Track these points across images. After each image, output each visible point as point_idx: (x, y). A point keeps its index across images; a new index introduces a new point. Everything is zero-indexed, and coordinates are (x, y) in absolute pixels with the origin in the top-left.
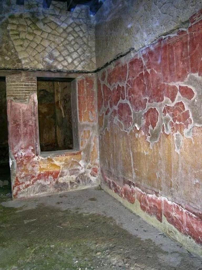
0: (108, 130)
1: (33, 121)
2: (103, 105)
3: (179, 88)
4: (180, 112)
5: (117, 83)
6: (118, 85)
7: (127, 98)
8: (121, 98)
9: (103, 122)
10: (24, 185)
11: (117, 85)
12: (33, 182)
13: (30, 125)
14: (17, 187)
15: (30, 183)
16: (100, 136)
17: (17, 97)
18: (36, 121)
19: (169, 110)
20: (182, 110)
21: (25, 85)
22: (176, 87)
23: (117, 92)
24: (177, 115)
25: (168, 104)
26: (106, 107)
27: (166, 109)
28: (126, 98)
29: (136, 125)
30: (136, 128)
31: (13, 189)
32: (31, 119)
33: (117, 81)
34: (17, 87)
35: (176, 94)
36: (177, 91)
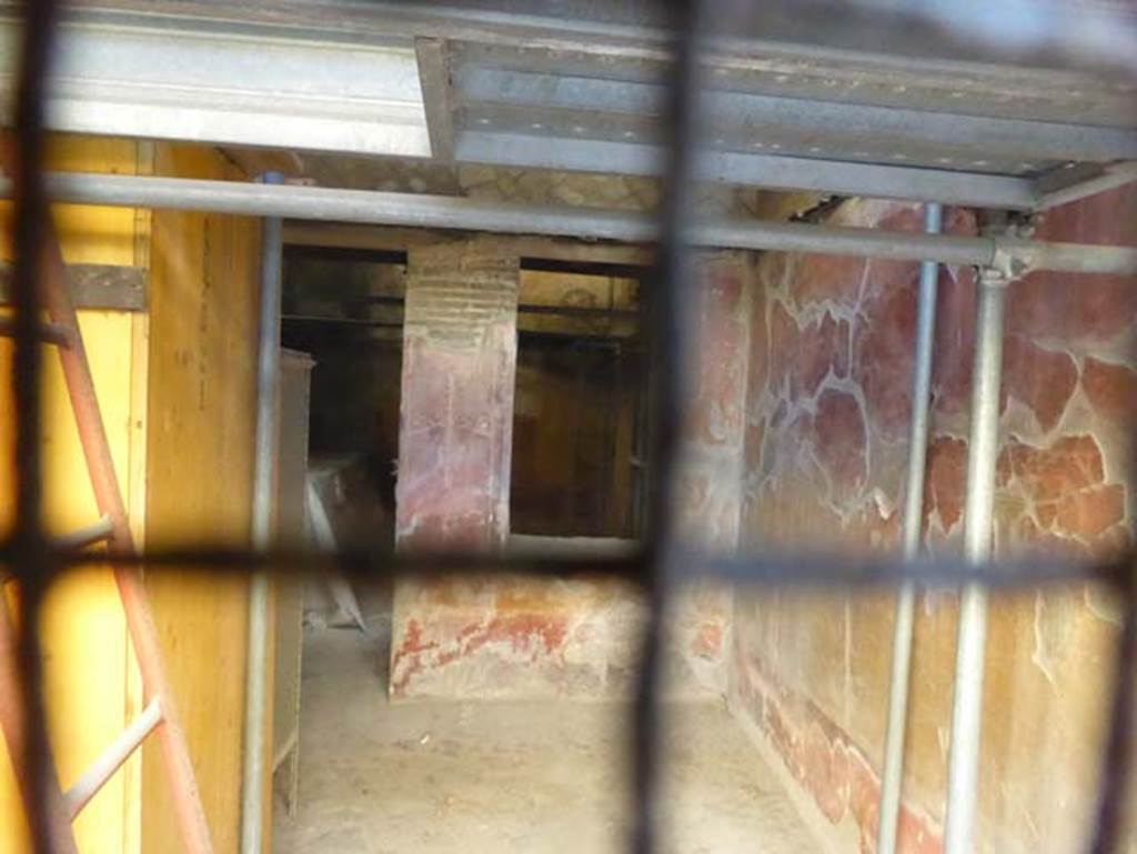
0: (774, 486)
1: (492, 421)
2: (767, 385)
3: (1085, 371)
4: (1079, 487)
5: (823, 303)
6: (828, 313)
7: (853, 371)
8: (832, 368)
9: (762, 452)
10: (435, 653)
11: (824, 313)
12: (469, 648)
13: (479, 436)
14: (411, 657)
15: (459, 650)
16: (746, 506)
17: (441, 328)
18: (502, 421)
19: (1023, 465)
20: (1090, 478)
21: (473, 286)
22: (1070, 361)
23: (821, 341)
24: (1058, 495)
25: (1026, 434)
26: (775, 393)
27: (1010, 455)
28: (849, 373)
29: (879, 497)
30: (876, 506)
31: (397, 661)
32: (485, 414)
33: (824, 298)
34: (446, 290)
35: (1067, 395)
36: (1075, 382)
